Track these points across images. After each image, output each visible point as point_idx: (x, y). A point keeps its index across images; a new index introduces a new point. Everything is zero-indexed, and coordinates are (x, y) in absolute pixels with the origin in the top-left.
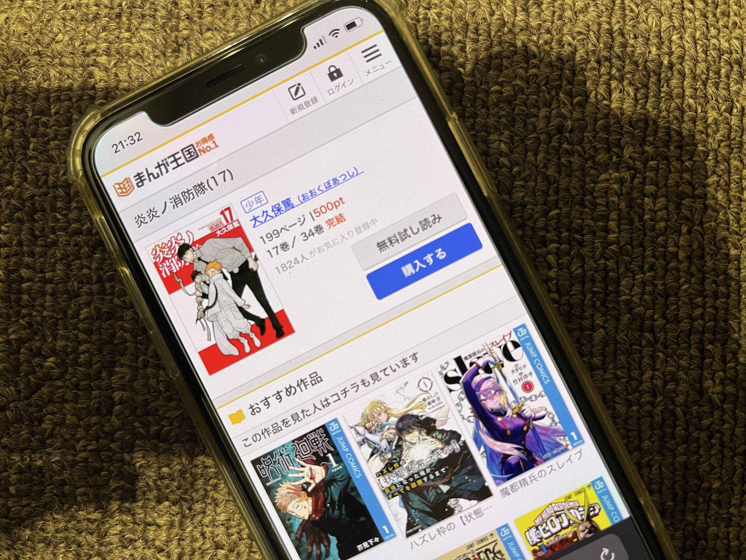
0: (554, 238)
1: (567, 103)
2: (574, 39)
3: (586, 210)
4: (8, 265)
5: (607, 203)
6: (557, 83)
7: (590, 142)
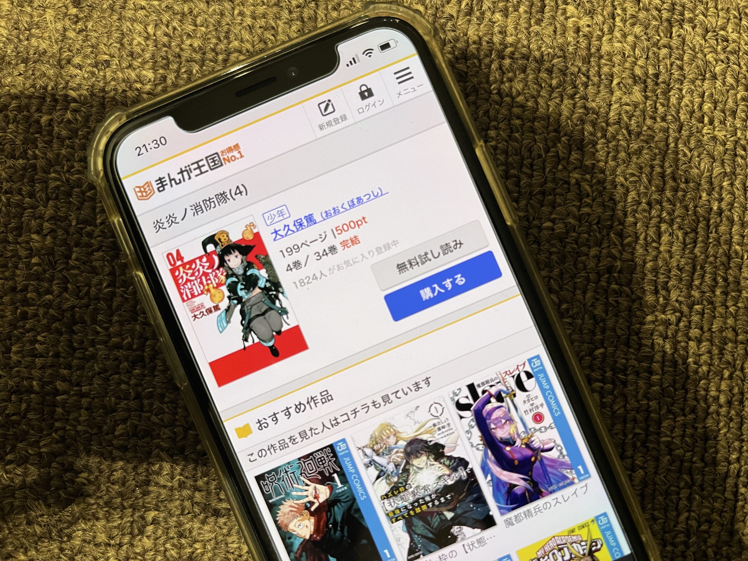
0: (599, 377)
1: (618, 243)
2: (626, 179)
3: (631, 350)
4: (43, 376)
5: (652, 344)
6: (609, 223)
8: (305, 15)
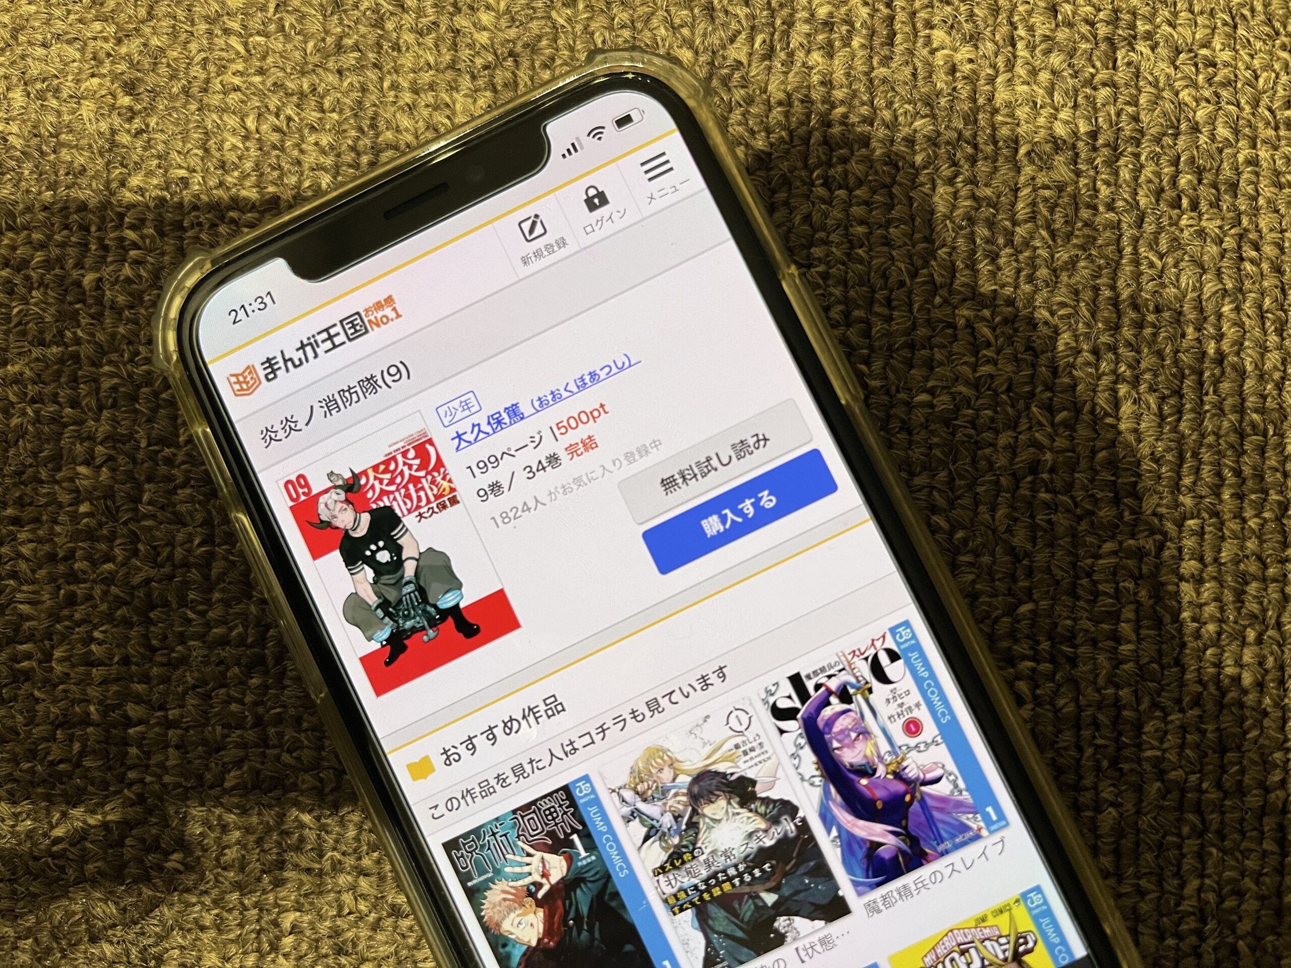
0: (1027, 652)
1: (1045, 423)
2: (1052, 313)
3: (1081, 603)
4: (105, 696)
5: (1117, 589)
6: (1027, 389)
7: (1085, 488)
8: (499, 80)
